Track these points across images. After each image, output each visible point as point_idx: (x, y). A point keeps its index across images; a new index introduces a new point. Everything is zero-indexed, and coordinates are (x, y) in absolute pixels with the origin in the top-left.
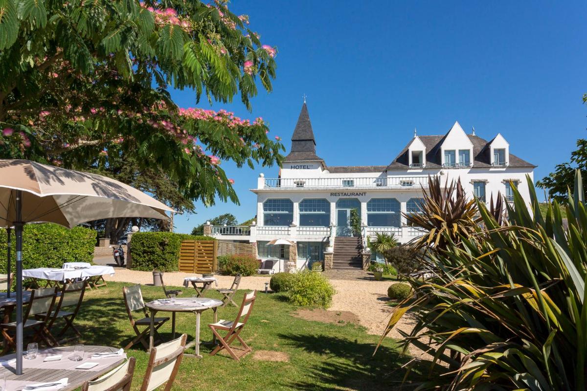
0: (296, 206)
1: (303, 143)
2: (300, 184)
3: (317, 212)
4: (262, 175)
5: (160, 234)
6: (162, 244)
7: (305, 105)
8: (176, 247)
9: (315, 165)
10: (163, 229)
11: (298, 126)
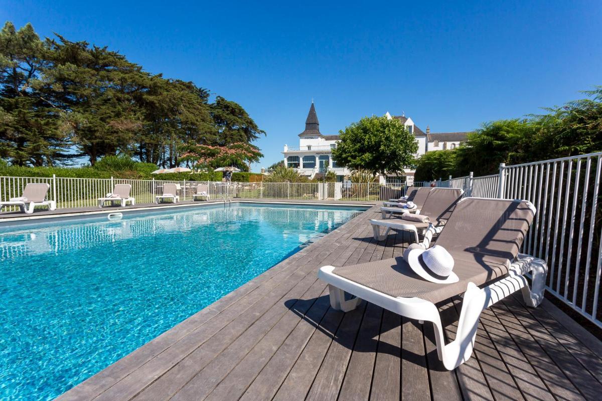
0: (301, 159)
1: (311, 125)
2: (309, 147)
3: (308, 162)
4: (286, 145)
5: (244, 173)
6: (243, 177)
7: (313, 104)
8: (248, 177)
9: (317, 137)
10: (245, 171)
11: (309, 116)
